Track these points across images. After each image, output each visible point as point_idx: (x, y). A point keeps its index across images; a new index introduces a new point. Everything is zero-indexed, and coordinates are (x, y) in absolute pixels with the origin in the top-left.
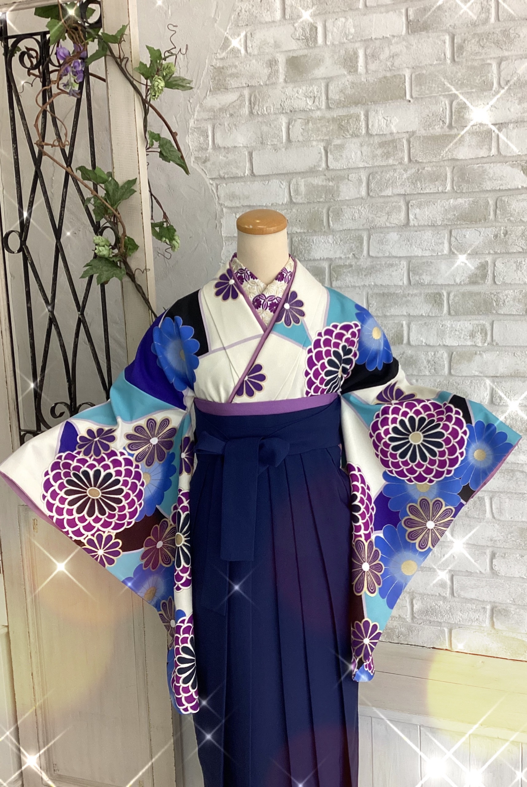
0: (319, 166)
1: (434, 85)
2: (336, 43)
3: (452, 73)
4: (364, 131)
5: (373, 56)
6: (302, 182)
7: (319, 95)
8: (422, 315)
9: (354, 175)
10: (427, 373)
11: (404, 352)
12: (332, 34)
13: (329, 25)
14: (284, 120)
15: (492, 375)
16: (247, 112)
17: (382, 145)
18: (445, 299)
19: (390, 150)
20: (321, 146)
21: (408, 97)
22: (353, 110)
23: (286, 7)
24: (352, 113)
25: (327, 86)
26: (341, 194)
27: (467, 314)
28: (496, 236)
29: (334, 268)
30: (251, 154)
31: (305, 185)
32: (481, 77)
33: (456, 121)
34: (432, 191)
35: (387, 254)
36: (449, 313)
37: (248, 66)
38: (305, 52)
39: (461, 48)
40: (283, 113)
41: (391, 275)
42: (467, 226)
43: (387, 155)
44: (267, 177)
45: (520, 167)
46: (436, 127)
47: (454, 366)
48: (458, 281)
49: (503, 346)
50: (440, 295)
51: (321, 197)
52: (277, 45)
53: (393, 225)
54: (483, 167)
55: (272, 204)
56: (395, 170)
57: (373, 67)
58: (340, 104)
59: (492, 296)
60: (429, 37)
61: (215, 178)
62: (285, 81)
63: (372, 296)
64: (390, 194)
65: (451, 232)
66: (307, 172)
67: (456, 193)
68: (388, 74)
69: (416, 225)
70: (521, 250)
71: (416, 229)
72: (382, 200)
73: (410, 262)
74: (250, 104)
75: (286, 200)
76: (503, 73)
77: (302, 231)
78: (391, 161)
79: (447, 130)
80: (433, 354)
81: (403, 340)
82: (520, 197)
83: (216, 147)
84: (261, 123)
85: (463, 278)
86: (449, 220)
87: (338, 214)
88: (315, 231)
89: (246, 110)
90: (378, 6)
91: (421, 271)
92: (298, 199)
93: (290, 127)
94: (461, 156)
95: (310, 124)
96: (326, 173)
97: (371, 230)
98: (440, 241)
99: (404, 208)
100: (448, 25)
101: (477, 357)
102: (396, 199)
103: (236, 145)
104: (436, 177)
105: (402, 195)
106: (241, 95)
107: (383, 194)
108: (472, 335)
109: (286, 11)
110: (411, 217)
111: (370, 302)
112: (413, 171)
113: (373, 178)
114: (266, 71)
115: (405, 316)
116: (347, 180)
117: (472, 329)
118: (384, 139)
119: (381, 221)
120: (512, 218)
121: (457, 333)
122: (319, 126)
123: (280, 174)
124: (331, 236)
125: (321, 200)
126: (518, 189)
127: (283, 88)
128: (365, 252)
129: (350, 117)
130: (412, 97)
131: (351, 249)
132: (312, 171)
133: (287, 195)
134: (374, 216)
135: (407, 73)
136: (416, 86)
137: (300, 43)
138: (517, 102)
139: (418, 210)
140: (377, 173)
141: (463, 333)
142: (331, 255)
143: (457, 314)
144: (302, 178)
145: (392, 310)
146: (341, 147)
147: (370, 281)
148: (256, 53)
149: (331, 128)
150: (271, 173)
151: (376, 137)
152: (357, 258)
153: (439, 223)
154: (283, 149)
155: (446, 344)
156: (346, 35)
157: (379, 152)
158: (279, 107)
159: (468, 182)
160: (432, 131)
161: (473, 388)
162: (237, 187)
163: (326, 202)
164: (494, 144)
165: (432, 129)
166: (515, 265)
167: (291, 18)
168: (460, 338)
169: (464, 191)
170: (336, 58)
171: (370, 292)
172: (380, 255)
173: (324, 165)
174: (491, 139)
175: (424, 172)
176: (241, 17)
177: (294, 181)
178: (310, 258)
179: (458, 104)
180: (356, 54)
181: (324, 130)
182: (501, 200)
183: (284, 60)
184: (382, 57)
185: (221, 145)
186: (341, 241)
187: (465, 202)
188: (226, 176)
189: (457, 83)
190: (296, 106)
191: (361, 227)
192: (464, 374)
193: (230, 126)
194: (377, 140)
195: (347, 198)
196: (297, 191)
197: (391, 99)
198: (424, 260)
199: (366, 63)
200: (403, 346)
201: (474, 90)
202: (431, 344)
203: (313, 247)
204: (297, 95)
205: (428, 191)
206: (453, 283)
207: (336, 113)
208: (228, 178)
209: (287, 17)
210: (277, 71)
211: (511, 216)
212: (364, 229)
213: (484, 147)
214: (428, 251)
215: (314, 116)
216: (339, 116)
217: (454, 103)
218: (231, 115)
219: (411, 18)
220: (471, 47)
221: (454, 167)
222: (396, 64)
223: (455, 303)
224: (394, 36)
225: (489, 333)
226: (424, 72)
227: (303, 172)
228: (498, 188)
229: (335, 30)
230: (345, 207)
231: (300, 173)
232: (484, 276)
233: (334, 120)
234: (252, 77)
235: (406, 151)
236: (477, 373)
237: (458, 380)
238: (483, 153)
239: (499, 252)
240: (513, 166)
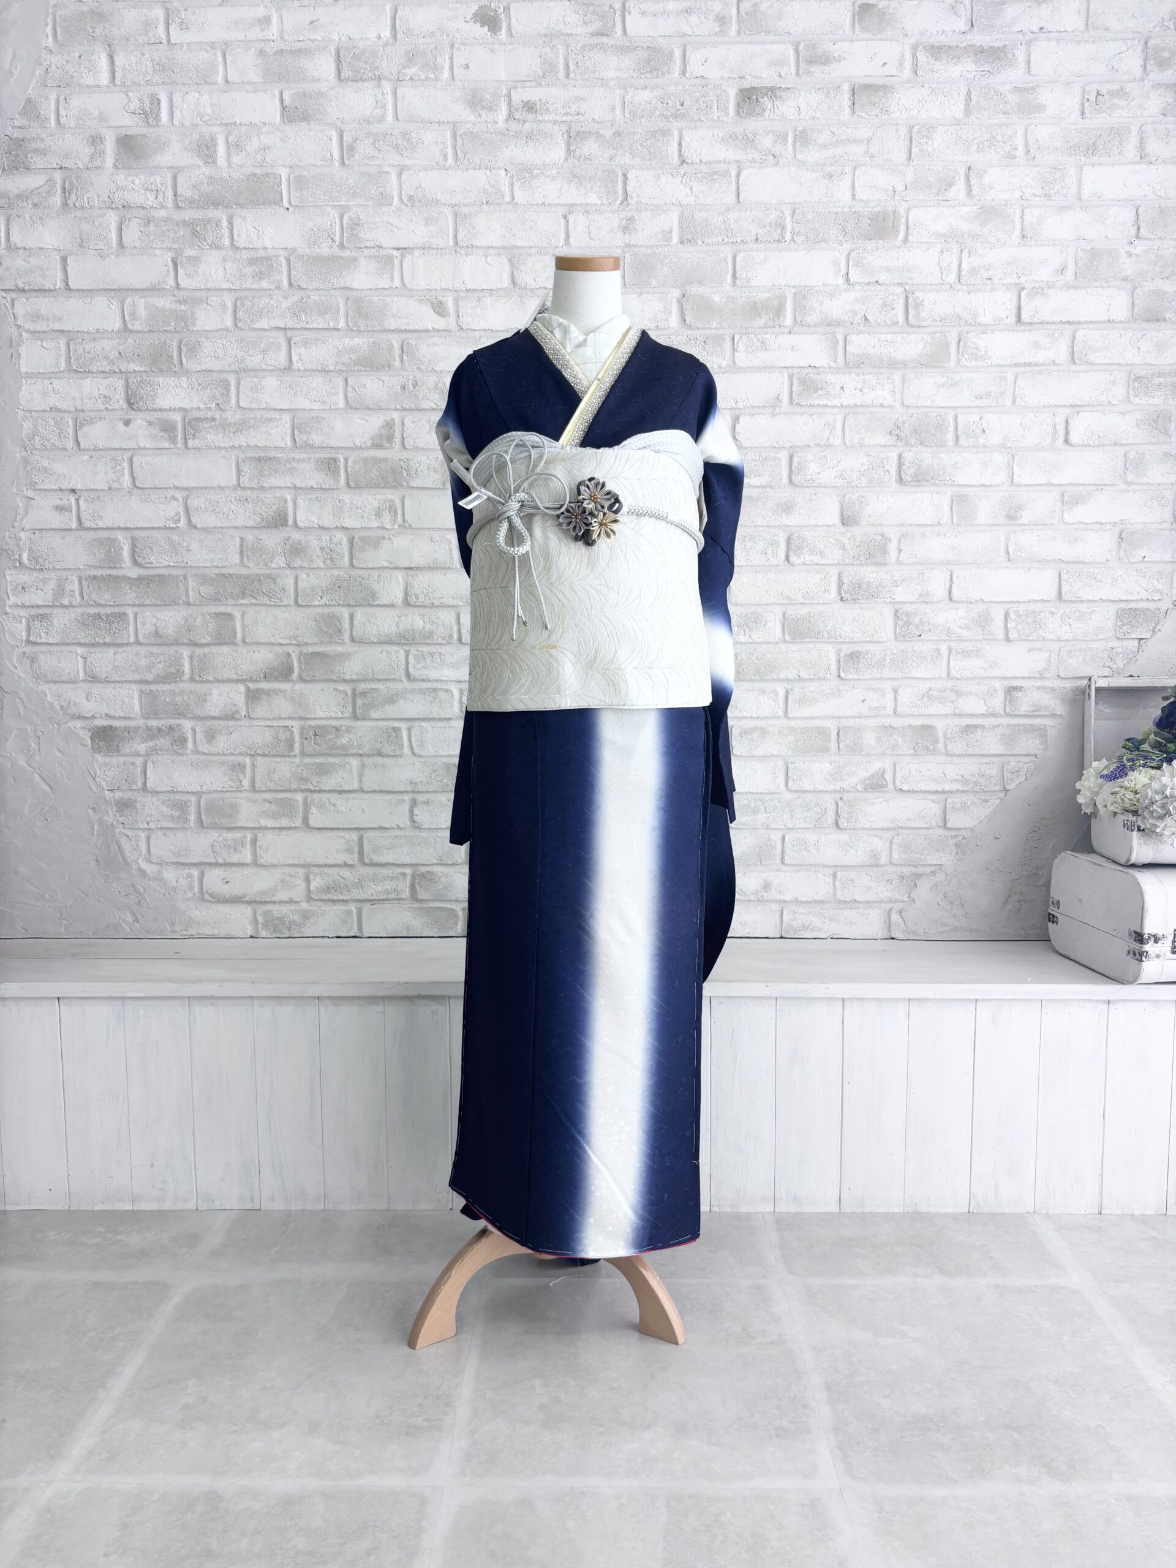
0: (165, 283)
1: (318, 192)
2: (187, 123)
3: (341, 178)
4: (227, 242)
5: (237, 146)
6: (141, 303)
7: (164, 189)
8: (312, 488)
9: (215, 299)
10: (322, 565)
11: (289, 537)
12: (181, 110)
13: (177, 98)
14: (113, 218)
15: (405, 566)
16: (59, 203)
17: (252, 262)
18: (342, 466)
19: (264, 268)
20: (168, 257)
21: (286, 204)
22: (212, 213)
23: (116, 68)
24: (210, 216)
25: (175, 178)
26: (198, 322)
27: (372, 487)
28: (403, 388)
29: (189, 422)
30: (64, 260)
31: (145, 306)
32: (378, 187)
33: (348, 238)
34: (320, 327)
35: (264, 406)
36: (348, 485)
37: (61, 140)
38: (143, 130)
39: (352, 148)
40: (112, 208)
41: (269, 434)
42: (366, 373)
43: (259, 276)
44: (89, 293)
45: (429, 304)
46: (323, 245)
47: (357, 555)
48: (358, 443)
49: (418, 529)
50: (335, 460)
51: (169, 325)
52: (102, 118)
53: (271, 368)
54: (384, 300)
55: (97, 331)
56: (271, 297)
57: (237, 159)
58: (192, 203)
59: (402, 463)
60: (310, 130)
61: (10, 290)
62: (115, 167)
63: (244, 461)
64: (266, 327)
65: (346, 380)
66: (148, 290)
67: (353, 330)
68: (259, 171)
69: (301, 368)
70: (434, 407)
71: (301, 374)
72: (253, 334)
73: (294, 417)
74: (64, 192)
75: (118, 325)
76: (404, 186)
77: (142, 369)
78: (265, 284)
79: (338, 251)
80: (328, 538)
81: (287, 521)
82: (430, 341)
83: (10, 247)
84: (80, 219)
85: (364, 439)
86: (343, 364)
87: (194, 349)
88: (161, 371)
89: (57, 199)
90: (243, 82)
91: (309, 429)
92: (137, 326)
93: (124, 227)
94: (356, 285)
95: (152, 226)
96: (175, 292)
97: (242, 371)
98: (333, 391)
99: (284, 345)
100: (334, 118)
101: (386, 543)
102: (274, 333)
103: (42, 246)
104: (324, 310)
105: (281, 328)
106: (50, 180)
107: (257, 326)
108: (378, 514)
109: (117, 75)
110: (295, 358)
111: (241, 468)
112: (295, 299)
113: (242, 304)
114: (88, 150)
115: (288, 488)
116: (205, 305)
117: (377, 506)
118: (254, 254)
119: (255, 360)
120: (421, 367)
121: (359, 511)
122: (164, 229)
123: (109, 290)
124: (184, 379)
125: (170, 328)
126: (428, 331)
127: (112, 175)
128: (233, 402)
129: (209, 221)
130: (290, 204)
131: (214, 397)
132: (155, 289)
133: (118, 318)
134: (244, 354)
135: (284, 173)
136: (296, 190)
137: (136, 118)
138: (423, 222)
139: (302, 350)
140: (246, 298)
141: (367, 510)
142: (186, 404)
143: (358, 487)
144: (141, 297)
145: (272, 480)
146: (195, 260)
147: (241, 440)
148: (73, 125)
149: (182, 233)
150: (96, 288)
151: (244, 252)
152: (222, 410)
153: (332, 368)
154: (113, 257)
155: (344, 525)
156: (201, 115)
157: (249, 270)
158: (106, 199)
159: (366, 317)
160: (318, 250)
161: (381, 583)
162: (43, 304)
163: (176, 331)
164: (397, 274)
165: (319, 247)
166: (427, 425)
167: (123, 84)
168: (363, 517)
169: (362, 329)
170: (186, 143)
171: (241, 455)
172: (254, 406)
173: (172, 282)
174: (393, 267)
175: (309, 301)
176: (51, 74)
177: (129, 301)
178: (155, 406)
179: (351, 219)
180: (213, 139)
181: (172, 235)
182: (408, 343)
183: (114, 139)
184: (248, 148)
185: (19, 245)
186: (199, 385)
187: (364, 343)
188: (27, 288)
189: (348, 193)
190: (131, 200)
191: (228, 368)
192: (370, 565)
193: (34, 218)
194: (245, 255)
195: (207, 328)
196: (133, 314)
197: (263, 204)
198: (314, 415)
199: (229, 154)
200: (288, 529)
201: (370, 203)
202: (326, 526)
203: (159, 392)
204: (132, 185)
205: (315, 326)
206: (351, 445)
207: (189, 214)
208: (30, 291)
209: (118, 82)
210: (104, 152)
211: (421, 363)
212: (231, 371)
213: (385, 276)
214: (318, 403)
215: (156, 216)
216: (193, 219)
217: (346, 218)
218: (35, 205)
219: (287, 102)
220: (364, 148)
221: (348, 299)
222: (268, 159)
223: (356, 472)
224: (265, 124)
225: (399, 511)
226: (306, 173)
227: (142, 290)
228: (403, 328)
229: (186, 107)
230: (204, 340)
231: (137, 290)
232: (390, 439)
233: (185, 223)
234: (67, 156)
235: (285, 273)
236: (386, 564)
237: (362, 573)
238: (384, 283)
239: (408, 407)
240: (420, 301)
